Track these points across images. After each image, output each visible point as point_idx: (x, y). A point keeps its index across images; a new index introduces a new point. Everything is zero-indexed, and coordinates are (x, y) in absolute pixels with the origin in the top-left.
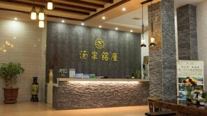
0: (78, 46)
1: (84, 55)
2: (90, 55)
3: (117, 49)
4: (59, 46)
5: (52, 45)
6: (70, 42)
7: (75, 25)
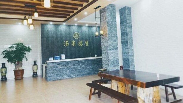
0: (62, 39)
1: (67, 44)
2: (71, 43)
3: (88, 39)
4: (50, 39)
5: (45, 39)
6: (57, 36)
7: (60, 25)
